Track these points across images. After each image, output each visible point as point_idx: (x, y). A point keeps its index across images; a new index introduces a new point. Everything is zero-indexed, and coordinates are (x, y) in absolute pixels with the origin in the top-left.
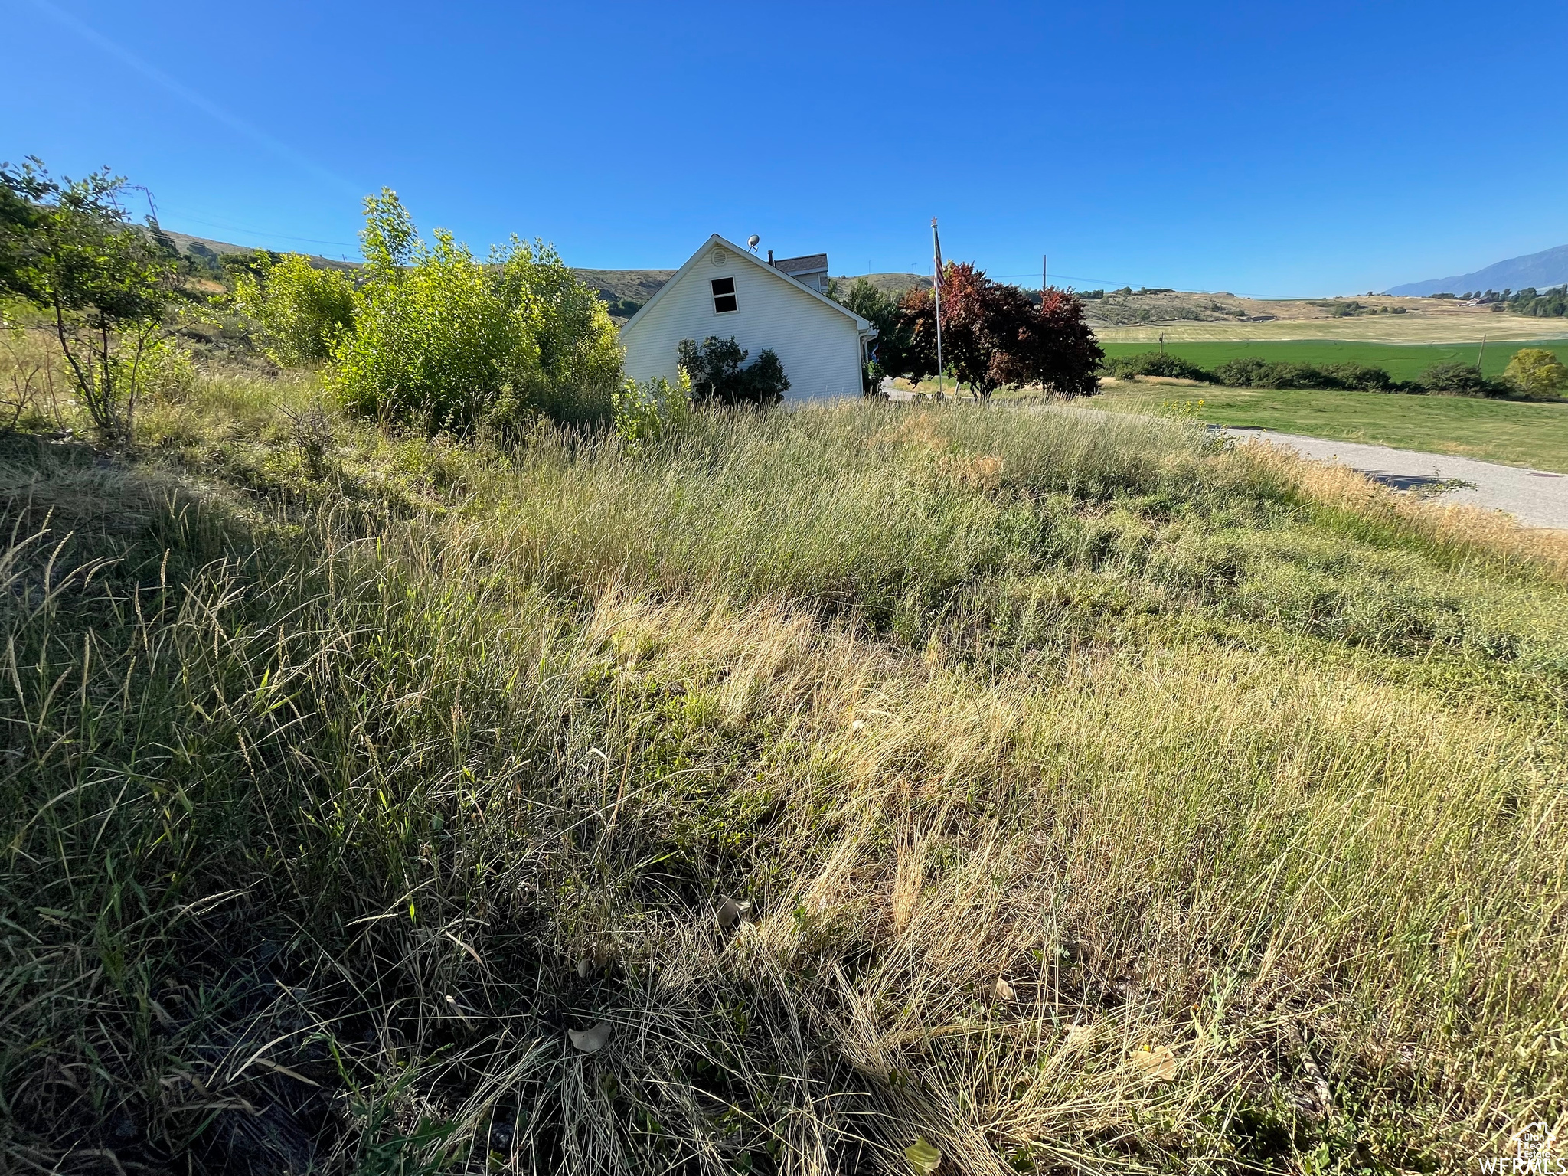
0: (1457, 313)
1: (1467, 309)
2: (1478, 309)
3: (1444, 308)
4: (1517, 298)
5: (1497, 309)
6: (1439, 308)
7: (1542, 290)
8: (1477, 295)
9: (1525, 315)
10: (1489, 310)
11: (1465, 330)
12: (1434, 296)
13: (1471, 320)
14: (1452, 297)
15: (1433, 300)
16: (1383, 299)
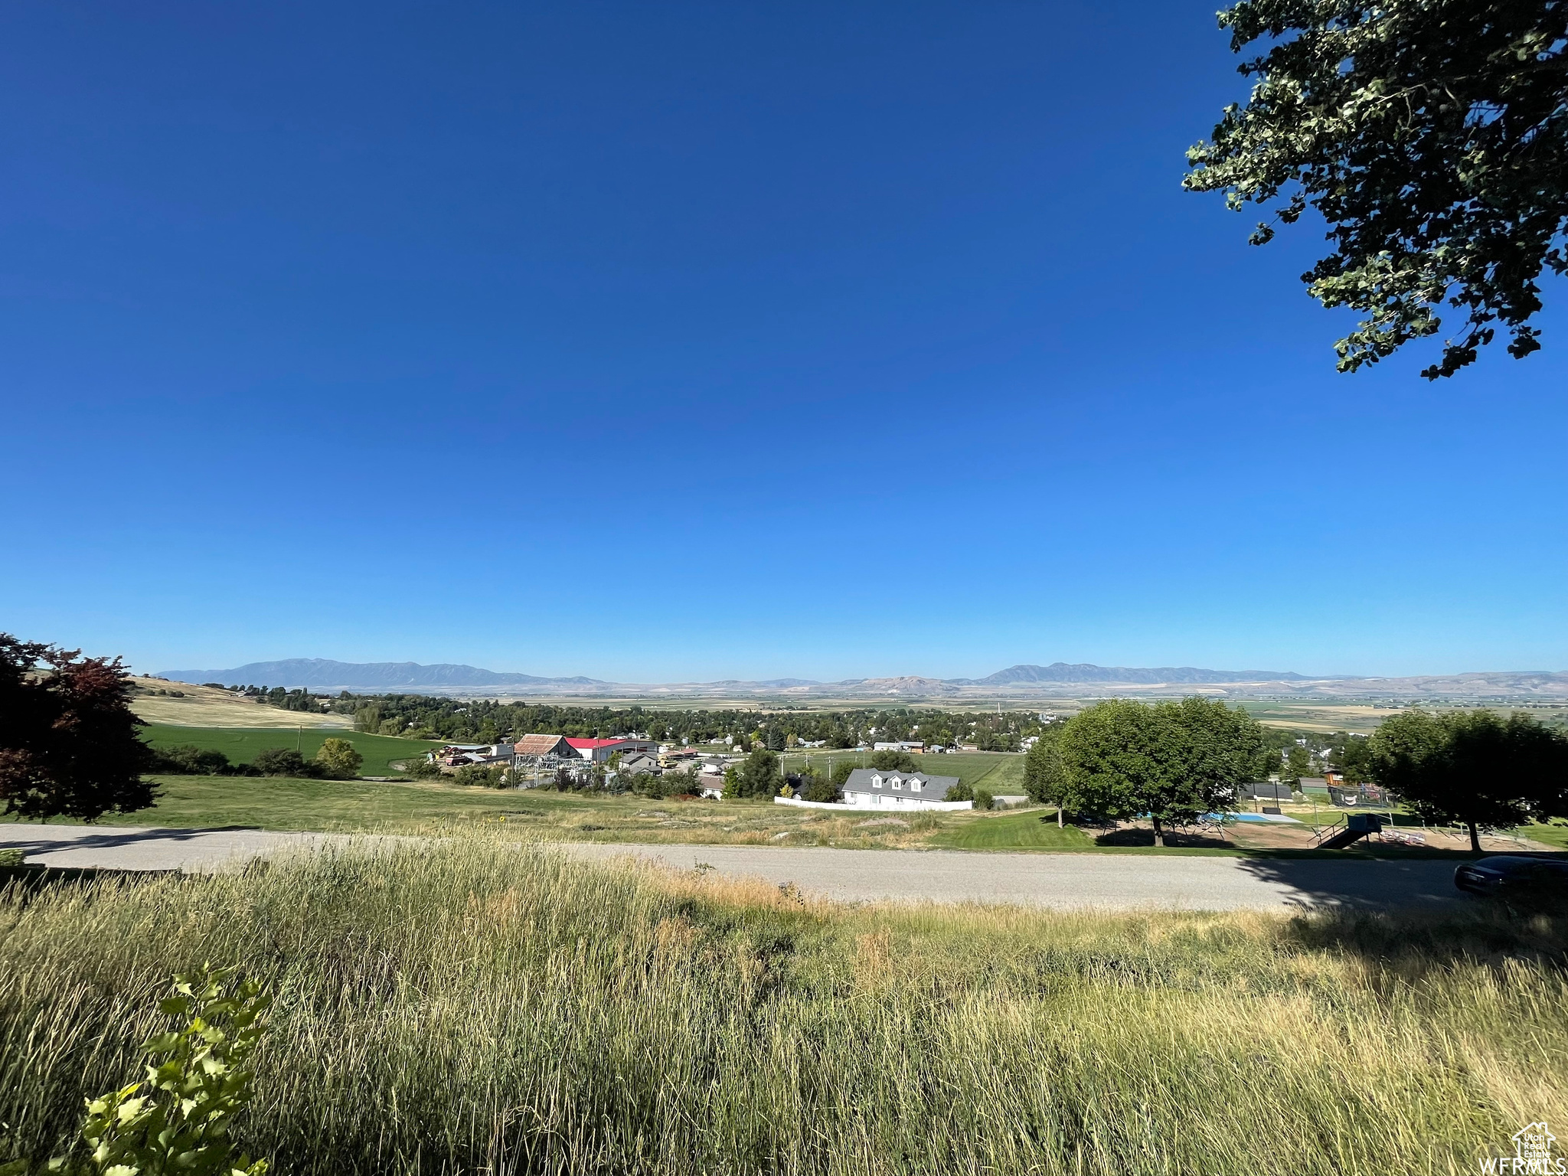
0: (229, 702)
1: (237, 699)
2: (246, 699)
3: (218, 696)
4: (272, 694)
5: (261, 701)
6: (213, 696)
7: (288, 689)
8: (243, 688)
9: (282, 708)
10: (254, 702)
11: (240, 717)
12: (207, 685)
13: (242, 709)
14: (221, 687)
15: (207, 689)
16: (160, 683)
